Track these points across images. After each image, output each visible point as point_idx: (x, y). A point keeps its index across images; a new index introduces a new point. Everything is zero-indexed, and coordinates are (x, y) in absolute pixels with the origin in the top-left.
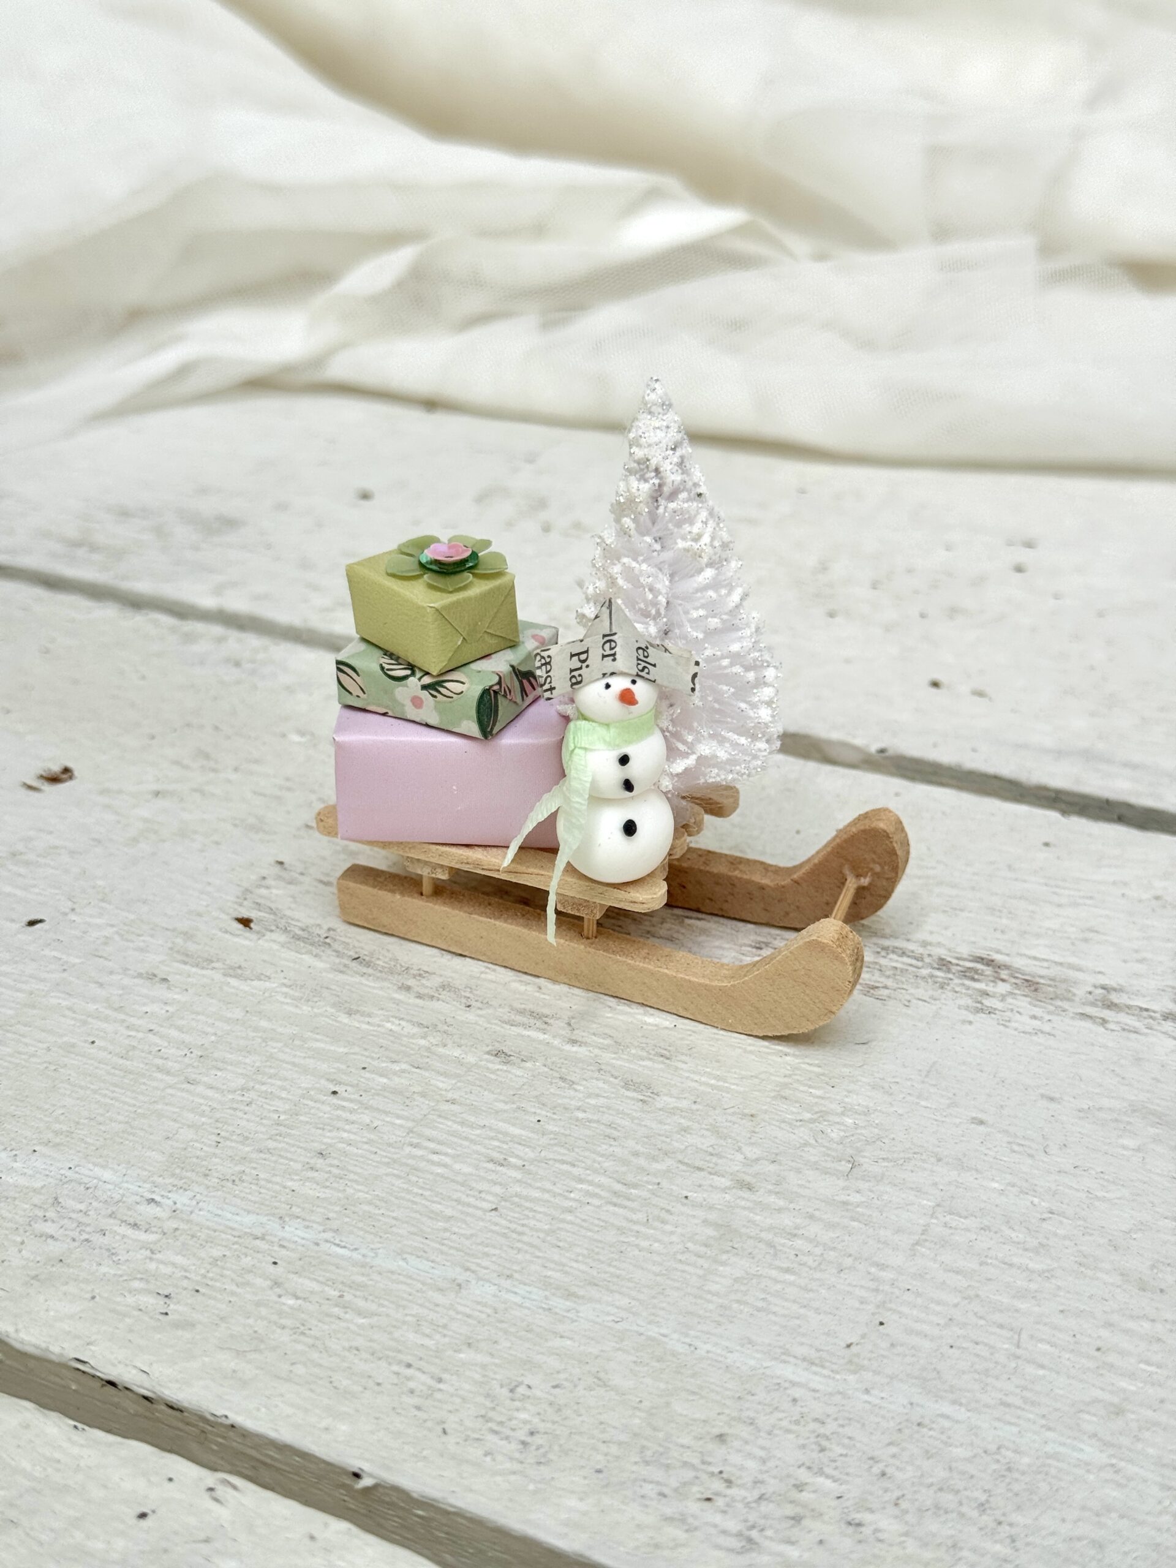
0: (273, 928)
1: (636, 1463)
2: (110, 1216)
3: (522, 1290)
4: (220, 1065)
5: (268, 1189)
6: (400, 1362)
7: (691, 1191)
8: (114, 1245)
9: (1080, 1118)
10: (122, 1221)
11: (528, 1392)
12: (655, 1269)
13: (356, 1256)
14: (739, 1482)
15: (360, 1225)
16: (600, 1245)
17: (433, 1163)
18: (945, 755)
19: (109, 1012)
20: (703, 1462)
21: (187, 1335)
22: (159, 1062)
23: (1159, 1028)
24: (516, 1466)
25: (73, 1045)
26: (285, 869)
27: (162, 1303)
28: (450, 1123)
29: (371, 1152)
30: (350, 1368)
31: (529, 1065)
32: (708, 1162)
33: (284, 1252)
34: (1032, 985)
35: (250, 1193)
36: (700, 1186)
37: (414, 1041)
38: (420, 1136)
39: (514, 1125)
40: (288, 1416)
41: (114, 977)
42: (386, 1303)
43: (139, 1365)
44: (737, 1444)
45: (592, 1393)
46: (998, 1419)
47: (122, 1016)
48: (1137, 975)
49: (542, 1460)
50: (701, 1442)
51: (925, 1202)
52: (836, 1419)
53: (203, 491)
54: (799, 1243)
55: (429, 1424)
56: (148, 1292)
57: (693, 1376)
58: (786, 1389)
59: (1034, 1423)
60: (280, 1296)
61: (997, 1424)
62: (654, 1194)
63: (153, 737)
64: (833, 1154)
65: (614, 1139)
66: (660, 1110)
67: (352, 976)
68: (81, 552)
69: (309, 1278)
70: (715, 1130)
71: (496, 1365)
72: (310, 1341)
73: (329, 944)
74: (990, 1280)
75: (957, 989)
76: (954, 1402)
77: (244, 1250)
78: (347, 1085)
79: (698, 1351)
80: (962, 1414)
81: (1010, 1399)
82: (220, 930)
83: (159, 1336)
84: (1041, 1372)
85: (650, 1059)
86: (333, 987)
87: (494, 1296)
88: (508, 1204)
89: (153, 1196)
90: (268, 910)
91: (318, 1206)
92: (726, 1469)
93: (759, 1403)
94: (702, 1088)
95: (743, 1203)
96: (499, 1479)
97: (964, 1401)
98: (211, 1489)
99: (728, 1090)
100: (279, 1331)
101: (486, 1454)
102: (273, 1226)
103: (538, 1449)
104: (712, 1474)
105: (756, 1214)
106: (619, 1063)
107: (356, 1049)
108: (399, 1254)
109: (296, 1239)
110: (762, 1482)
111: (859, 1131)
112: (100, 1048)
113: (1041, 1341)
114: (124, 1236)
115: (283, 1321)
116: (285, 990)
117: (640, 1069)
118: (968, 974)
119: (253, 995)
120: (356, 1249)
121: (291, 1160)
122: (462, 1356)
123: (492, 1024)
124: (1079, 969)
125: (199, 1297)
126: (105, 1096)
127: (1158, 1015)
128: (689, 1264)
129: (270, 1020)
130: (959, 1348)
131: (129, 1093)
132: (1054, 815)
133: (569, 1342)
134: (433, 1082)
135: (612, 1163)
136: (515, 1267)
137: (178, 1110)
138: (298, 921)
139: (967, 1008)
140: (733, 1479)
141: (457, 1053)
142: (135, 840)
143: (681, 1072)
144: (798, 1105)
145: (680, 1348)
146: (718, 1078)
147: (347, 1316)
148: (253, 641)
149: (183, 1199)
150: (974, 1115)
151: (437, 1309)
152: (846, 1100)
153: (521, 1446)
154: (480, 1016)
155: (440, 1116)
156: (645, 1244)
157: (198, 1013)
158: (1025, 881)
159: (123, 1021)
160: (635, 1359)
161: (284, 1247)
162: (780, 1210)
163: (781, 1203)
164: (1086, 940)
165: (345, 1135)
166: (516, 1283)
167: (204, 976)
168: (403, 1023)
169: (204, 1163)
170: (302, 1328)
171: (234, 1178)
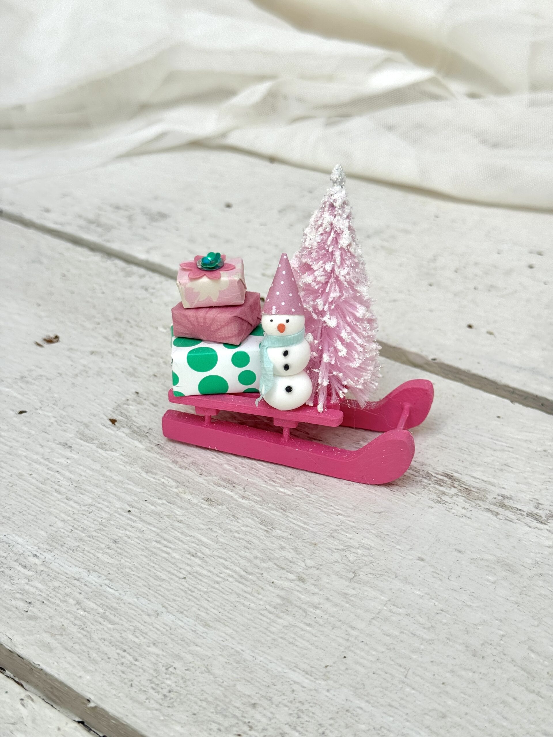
0: (125, 426)
1: (212, 712)
2: (15, 561)
3: (186, 620)
4: (83, 491)
5: (87, 556)
6: (121, 649)
7: (275, 579)
8: (13, 575)
9: (471, 563)
10: (20, 564)
11: (174, 671)
12: (249, 617)
13: (117, 594)
14: (256, 728)
15: (123, 579)
16: (227, 602)
17: (163, 551)
18: (463, 365)
19: (42, 461)
20: (243, 716)
21: (32, 623)
22: (57, 487)
23: (523, 520)
24: (158, 706)
25: (22, 475)
26: (139, 396)
27: (27, 606)
28: (176, 532)
29: (137, 543)
30: (99, 649)
31: (220, 507)
32: (288, 566)
33: (85, 587)
34: (467, 491)
35: (79, 557)
36: (281, 577)
37: (171, 489)
38: (161, 537)
39: (205, 536)
40: (66, 668)
41: (50, 443)
42: (123, 618)
43: (8, 635)
44: (260, 709)
45: (203, 675)
46: (385, 713)
47: (47, 463)
48: (522, 491)
49: (170, 705)
50: (244, 706)
51: (383, 598)
52: (309, 703)
53: (156, 198)
54: (318, 611)
55: (126, 681)
56: (22, 599)
57: (250, 673)
58: (291, 684)
59: (402, 717)
60: (78, 609)
61: (384, 715)
62: (258, 579)
63: (99, 324)
64: (348, 568)
65: (248, 549)
66: (274, 536)
67: (153, 454)
68: (93, 227)
69: (93, 602)
70: (296, 549)
71: (163, 655)
72: (85, 633)
73: (147, 436)
74: (402, 641)
75: (431, 489)
76: (367, 701)
77: (69, 585)
78: (136, 508)
79: (256, 661)
80: (368, 708)
81: (393, 703)
82: (102, 424)
83: (21, 622)
84: (413, 692)
85: (276, 510)
86: (144, 458)
87: (173, 621)
88: (191, 576)
89: (36, 553)
90: (125, 416)
91: (107, 567)
92: (252, 721)
93: (277, 690)
94: (296, 528)
95: (298, 589)
96: (149, 712)
97: (372, 701)
98: (22, 700)
99: (308, 530)
100: (73, 626)
101: (146, 699)
102: (84, 574)
103: (170, 700)
104: (245, 723)
105: (302, 595)
106: (262, 510)
107: (145, 490)
108: (135, 595)
109: (93, 582)
110: (266, 730)
111: (363, 558)
112: (33, 478)
113: (418, 675)
114: (19, 571)
115: (77, 622)
116: (122, 457)
117: (271, 515)
118: (440, 482)
119: (107, 459)
120: (117, 590)
121: (101, 542)
122: (149, 649)
123: (209, 484)
124: (494, 485)
125: (43, 605)
126: (29, 501)
127: (525, 514)
128: (264, 616)
129: (111, 471)
130: (377, 674)
131: (40, 501)
132: (507, 402)
133: (198, 649)
134: (175, 511)
135: (244, 561)
136: (186, 608)
137: (58, 512)
138: (137, 423)
139: (433, 500)
140: (253, 726)
141: (189, 497)
142: (77, 375)
143: (289, 518)
144: (338, 541)
145: (249, 658)
146: (305, 523)
147: (105, 623)
148: (157, 278)
149: (49, 556)
150: (420, 556)
151: (145, 624)
152: (363, 541)
153: (163, 697)
154: (205, 480)
155: (173, 528)
156: (247, 603)
157: (80, 465)
158: (482, 436)
159: (47, 465)
160: (226, 661)
161: (86, 585)
162: (314, 594)
163: (316, 590)
164: (502, 470)
165: (128, 533)
166: (183, 616)
167: (88, 446)
168: (169, 479)
169: (63, 540)
170: (83, 626)
171: (74, 548)
